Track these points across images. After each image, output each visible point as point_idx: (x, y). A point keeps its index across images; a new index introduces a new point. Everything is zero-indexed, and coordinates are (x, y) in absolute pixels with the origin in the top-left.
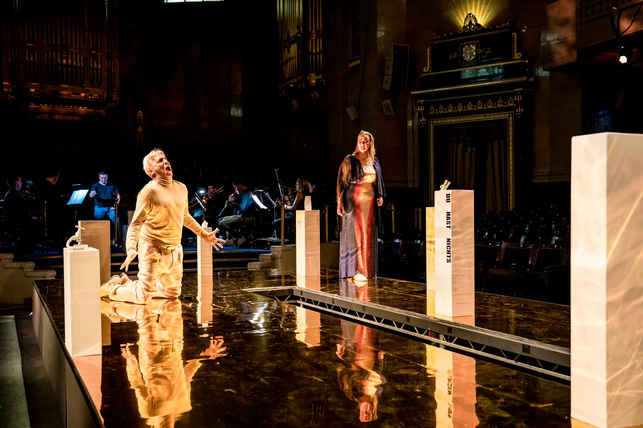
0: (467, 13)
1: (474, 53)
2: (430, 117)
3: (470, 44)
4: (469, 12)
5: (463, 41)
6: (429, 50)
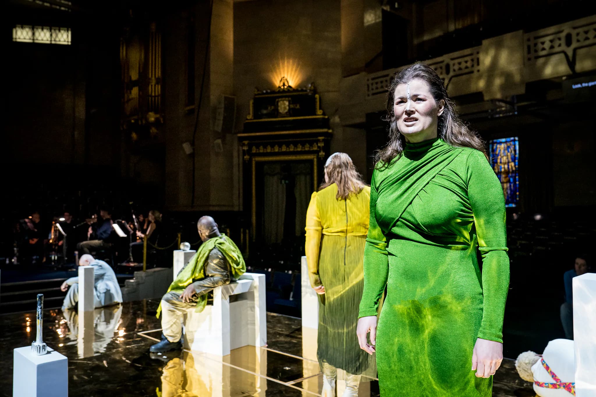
0: (281, 76)
1: (287, 107)
2: (252, 155)
3: (284, 100)
4: (282, 76)
5: (278, 97)
6: (251, 102)
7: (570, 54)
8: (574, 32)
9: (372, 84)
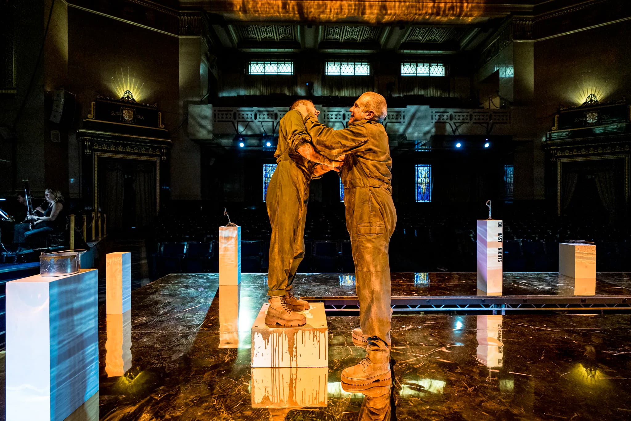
0: (124, 90)
1: (132, 117)
2: (94, 151)
3: (129, 110)
5: (123, 106)
6: (93, 103)
7: (345, 124)
8: (347, 114)
9: (218, 114)
